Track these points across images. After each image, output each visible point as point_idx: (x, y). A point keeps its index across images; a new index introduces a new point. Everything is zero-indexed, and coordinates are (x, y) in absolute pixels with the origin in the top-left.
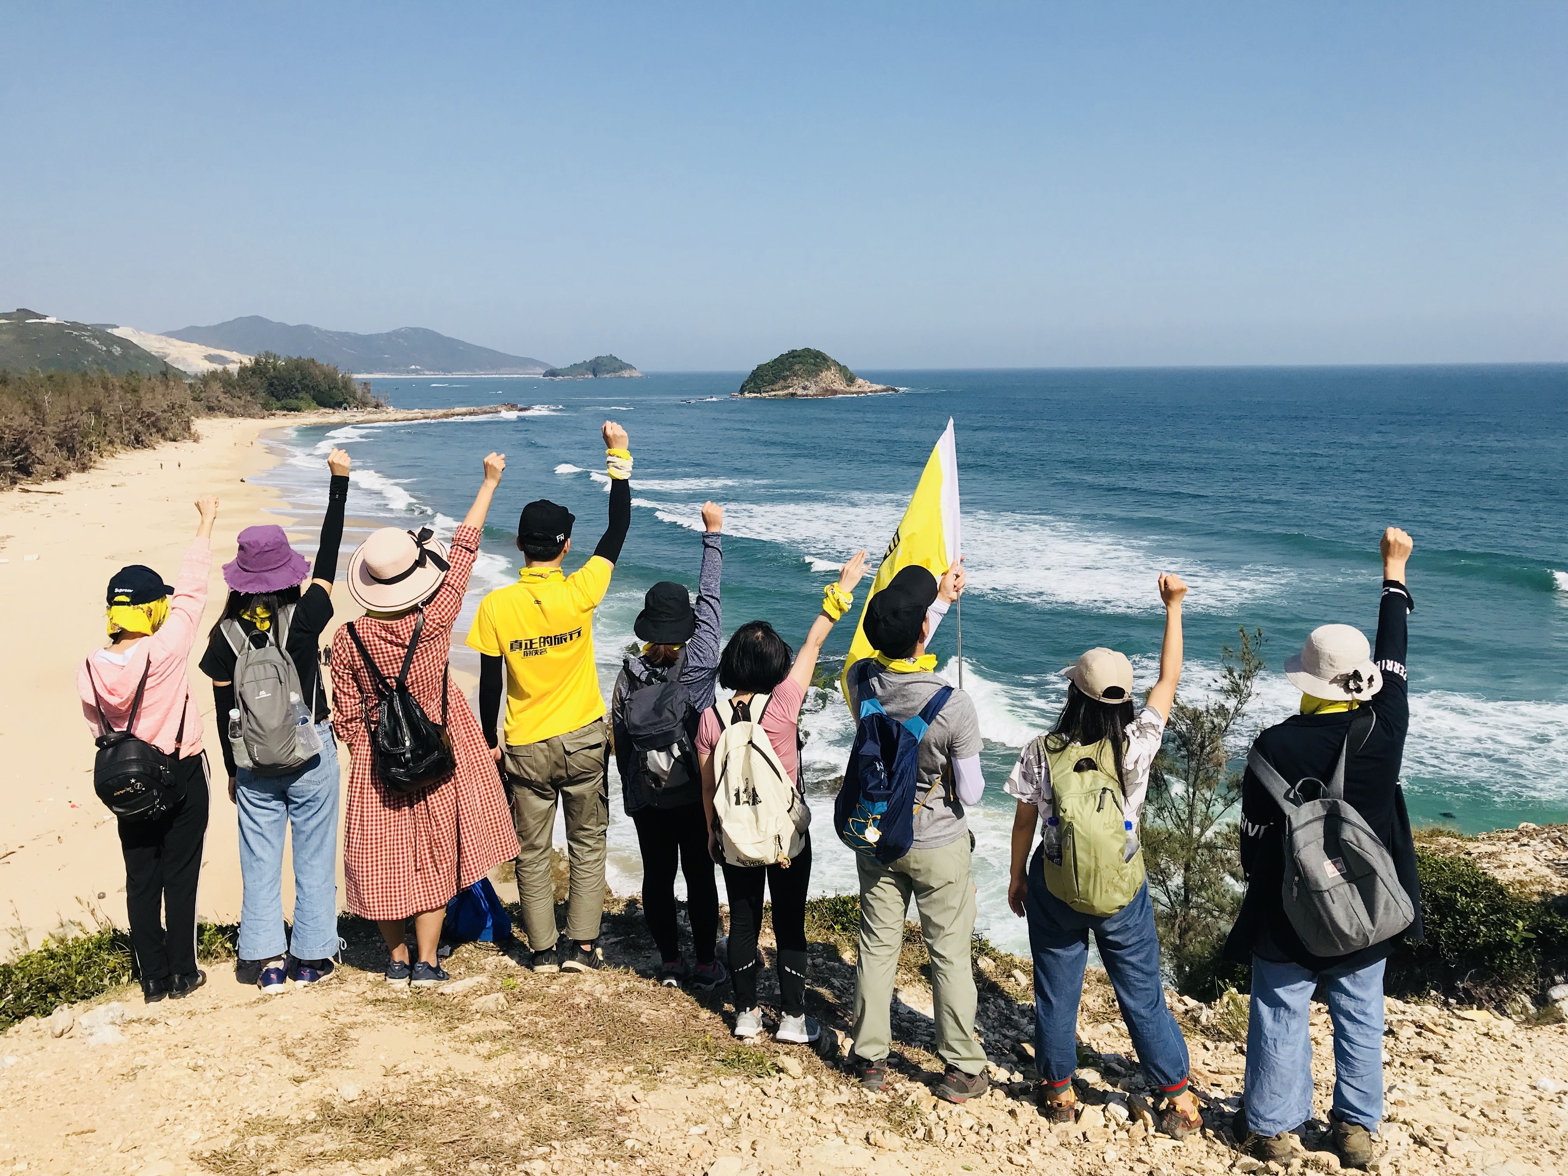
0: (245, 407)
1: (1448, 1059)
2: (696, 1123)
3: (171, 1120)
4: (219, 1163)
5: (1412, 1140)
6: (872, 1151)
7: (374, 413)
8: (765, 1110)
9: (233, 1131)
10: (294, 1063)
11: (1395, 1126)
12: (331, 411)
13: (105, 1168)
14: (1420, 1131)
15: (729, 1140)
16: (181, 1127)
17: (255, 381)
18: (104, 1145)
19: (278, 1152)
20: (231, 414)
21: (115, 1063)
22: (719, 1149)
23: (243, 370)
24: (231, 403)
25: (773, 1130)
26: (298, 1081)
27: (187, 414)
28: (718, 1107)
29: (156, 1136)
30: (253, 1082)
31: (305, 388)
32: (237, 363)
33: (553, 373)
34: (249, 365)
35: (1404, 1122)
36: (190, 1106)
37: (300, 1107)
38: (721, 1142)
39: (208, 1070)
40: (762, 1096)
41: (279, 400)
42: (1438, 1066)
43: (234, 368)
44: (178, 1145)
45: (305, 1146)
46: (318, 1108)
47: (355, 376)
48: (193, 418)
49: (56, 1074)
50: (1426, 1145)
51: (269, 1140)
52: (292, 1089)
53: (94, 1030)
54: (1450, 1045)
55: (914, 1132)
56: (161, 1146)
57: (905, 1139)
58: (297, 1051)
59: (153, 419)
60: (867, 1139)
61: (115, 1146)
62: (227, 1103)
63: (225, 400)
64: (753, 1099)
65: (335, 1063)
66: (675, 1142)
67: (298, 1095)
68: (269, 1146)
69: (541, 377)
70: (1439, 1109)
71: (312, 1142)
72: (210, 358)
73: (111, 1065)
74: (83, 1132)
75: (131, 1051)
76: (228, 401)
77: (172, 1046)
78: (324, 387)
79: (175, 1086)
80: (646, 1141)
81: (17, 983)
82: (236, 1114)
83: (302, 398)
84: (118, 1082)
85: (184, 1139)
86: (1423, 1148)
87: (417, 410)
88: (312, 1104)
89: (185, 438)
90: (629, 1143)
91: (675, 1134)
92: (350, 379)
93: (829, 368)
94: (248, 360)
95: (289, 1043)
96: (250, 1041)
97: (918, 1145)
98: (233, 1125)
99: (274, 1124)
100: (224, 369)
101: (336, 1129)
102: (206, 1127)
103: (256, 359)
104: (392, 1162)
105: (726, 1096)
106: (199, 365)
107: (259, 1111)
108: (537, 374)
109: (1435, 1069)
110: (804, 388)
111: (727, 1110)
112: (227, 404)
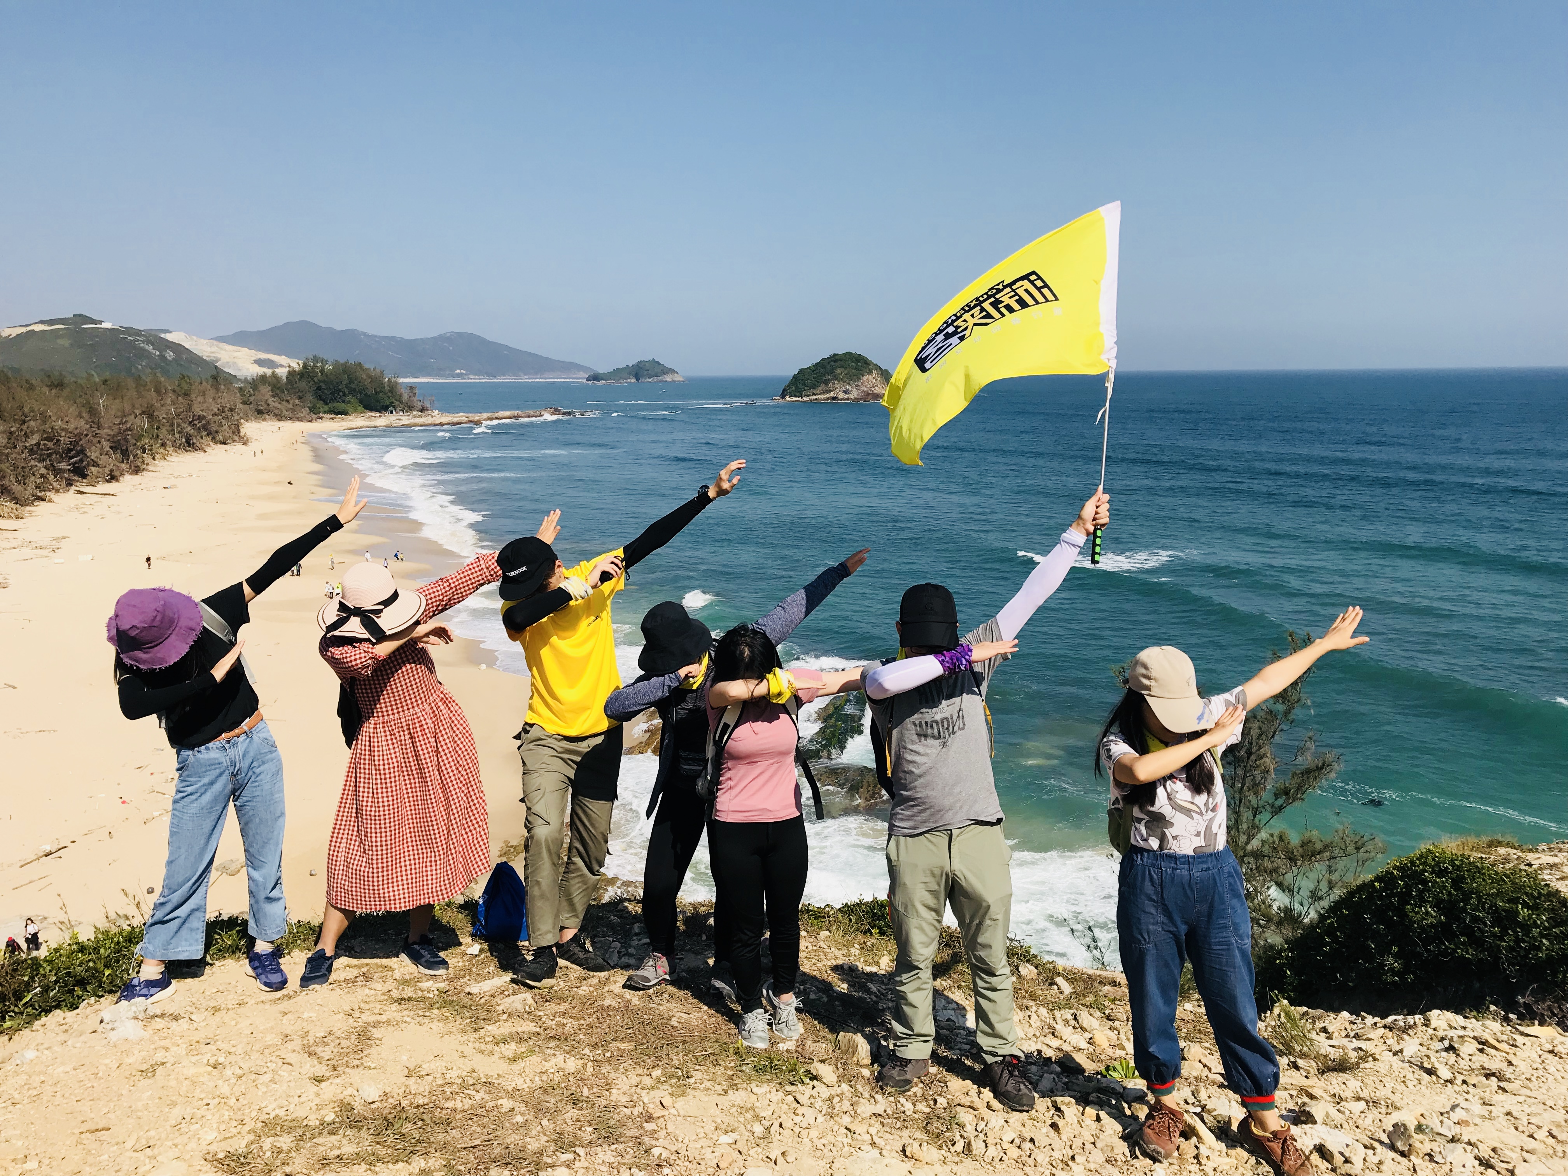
0: (293, 410)
1: (1512, 1077)
2: (726, 1132)
3: (188, 1119)
4: (233, 1164)
5: (1478, 1162)
6: (909, 1165)
7: (419, 416)
8: (797, 1119)
9: (249, 1132)
10: (316, 1062)
11: (1459, 1147)
12: (378, 414)
13: (117, 1168)
14: (1486, 1152)
15: (759, 1150)
16: (198, 1126)
17: (303, 385)
18: (117, 1143)
19: (293, 1154)
20: (280, 417)
21: (135, 1059)
22: (749, 1159)
23: (291, 374)
24: (279, 406)
25: (806, 1140)
26: (318, 1080)
28: (749, 1116)
29: (171, 1136)
30: (272, 1081)
31: (353, 392)
32: (285, 367)
33: (596, 377)
34: (297, 369)
35: (1469, 1143)
36: (208, 1105)
37: (319, 1107)
38: (752, 1152)
39: (228, 1067)
40: (795, 1105)
41: (327, 404)
42: (1502, 1084)
43: (282, 372)
44: (193, 1145)
45: (321, 1148)
46: (337, 1109)
47: (401, 380)
48: (242, 421)
49: (75, 1069)
50: (1493, 1167)
51: (286, 1141)
52: (312, 1089)
53: (116, 1025)
54: (1514, 1062)
55: (953, 1145)
56: (176, 1146)
57: (943, 1152)
58: (319, 1050)
59: (204, 422)
60: (904, 1151)
61: (129, 1144)
62: (245, 1102)
63: (274, 403)
64: (785, 1107)
65: (357, 1062)
66: (703, 1151)
67: (318, 1095)
68: (285, 1148)
69: (584, 381)
70: (1505, 1130)
71: (328, 1144)
72: (259, 362)
73: (130, 1061)
74: (97, 1130)
75: (153, 1046)
76: (276, 404)
77: (193, 1043)
78: (371, 390)
79: (194, 1083)
80: (674, 1149)
81: (44, 976)
82: (254, 1114)
83: (349, 402)
84: (136, 1078)
85: (199, 1139)
86: (1490, 1170)
87: (461, 414)
88: (332, 1105)
89: (234, 441)
90: (656, 1151)
91: (703, 1142)
92: (396, 383)
93: (870, 373)
94: (296, 364)
95: (311, 1042)
96: (272, 1039)
97: (957, 1159)
98: (250, 1125)
99: (291, 1124)
100: (273, 373)
101: (355, 1131)
102: (223, 1127)
103: (305, 364)
104: (410, 1167)
105: (757, 1104)
106: (248, 369)
107: (277, 1111)
108: (580, 378)
109: (1499, 1087)
110: (846, 392)
111: (758, 1118)
112: (276, 408)
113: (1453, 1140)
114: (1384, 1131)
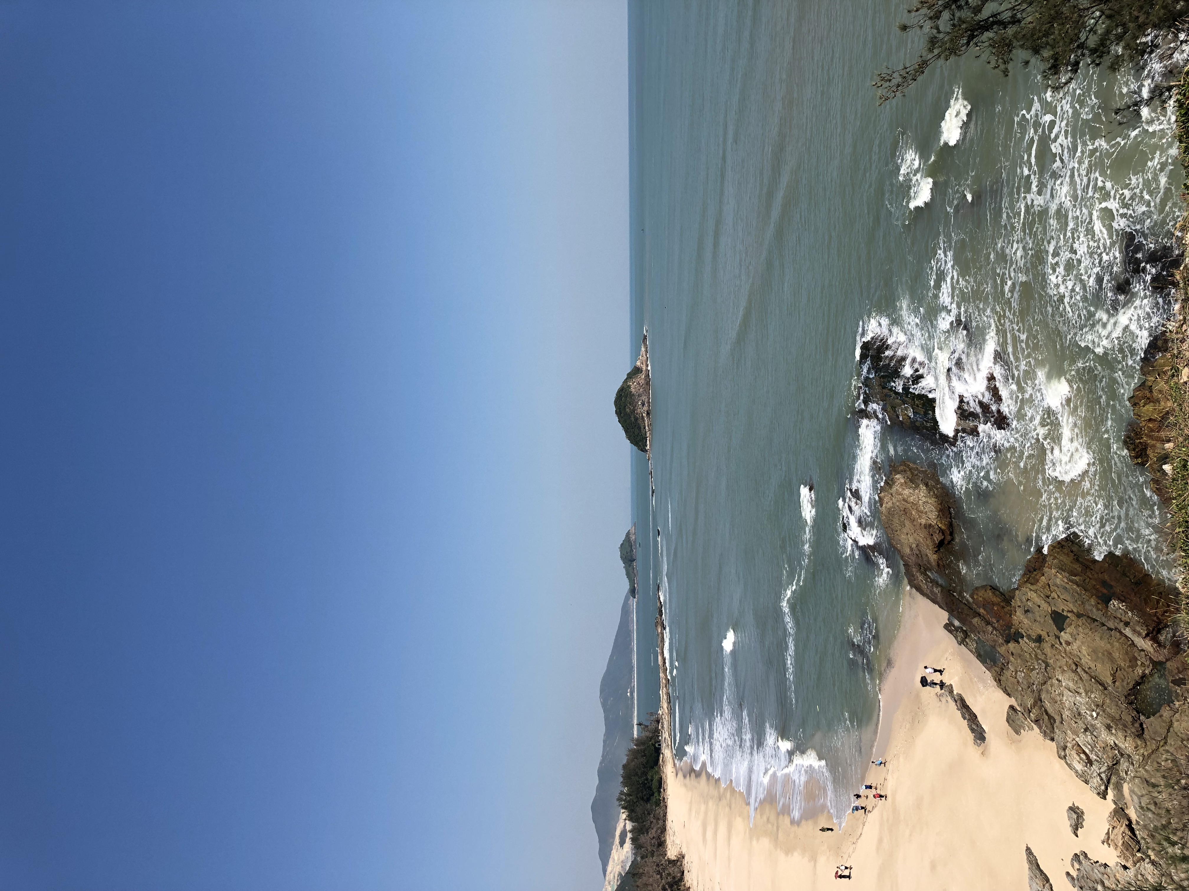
0: (658, 819)
7: (663, 724)
12: (661, 755)
17: (639, 810)
20: (664, 829)
23: (630, 818)
24: (655, 829)
27: (663, 862)
31: (645, 774)
32: (625, 824)
33: (633, 592)
34: (627, 814)
41: (653, 794)
43: (629, 826)
47: (635, 736)
48: (666, 858)
59: (667, 887)
63: (653, 833)
69: (635, 600)
72: (622, 843)
78: (643, 760)
83: (652, 777)
87: (661, 692)
92: (637, 740)
93: (629, 387)
94: (623, 815)
103: (623, 808)
108: (634, 603)
110: (643, 404)
112: (656, 832)
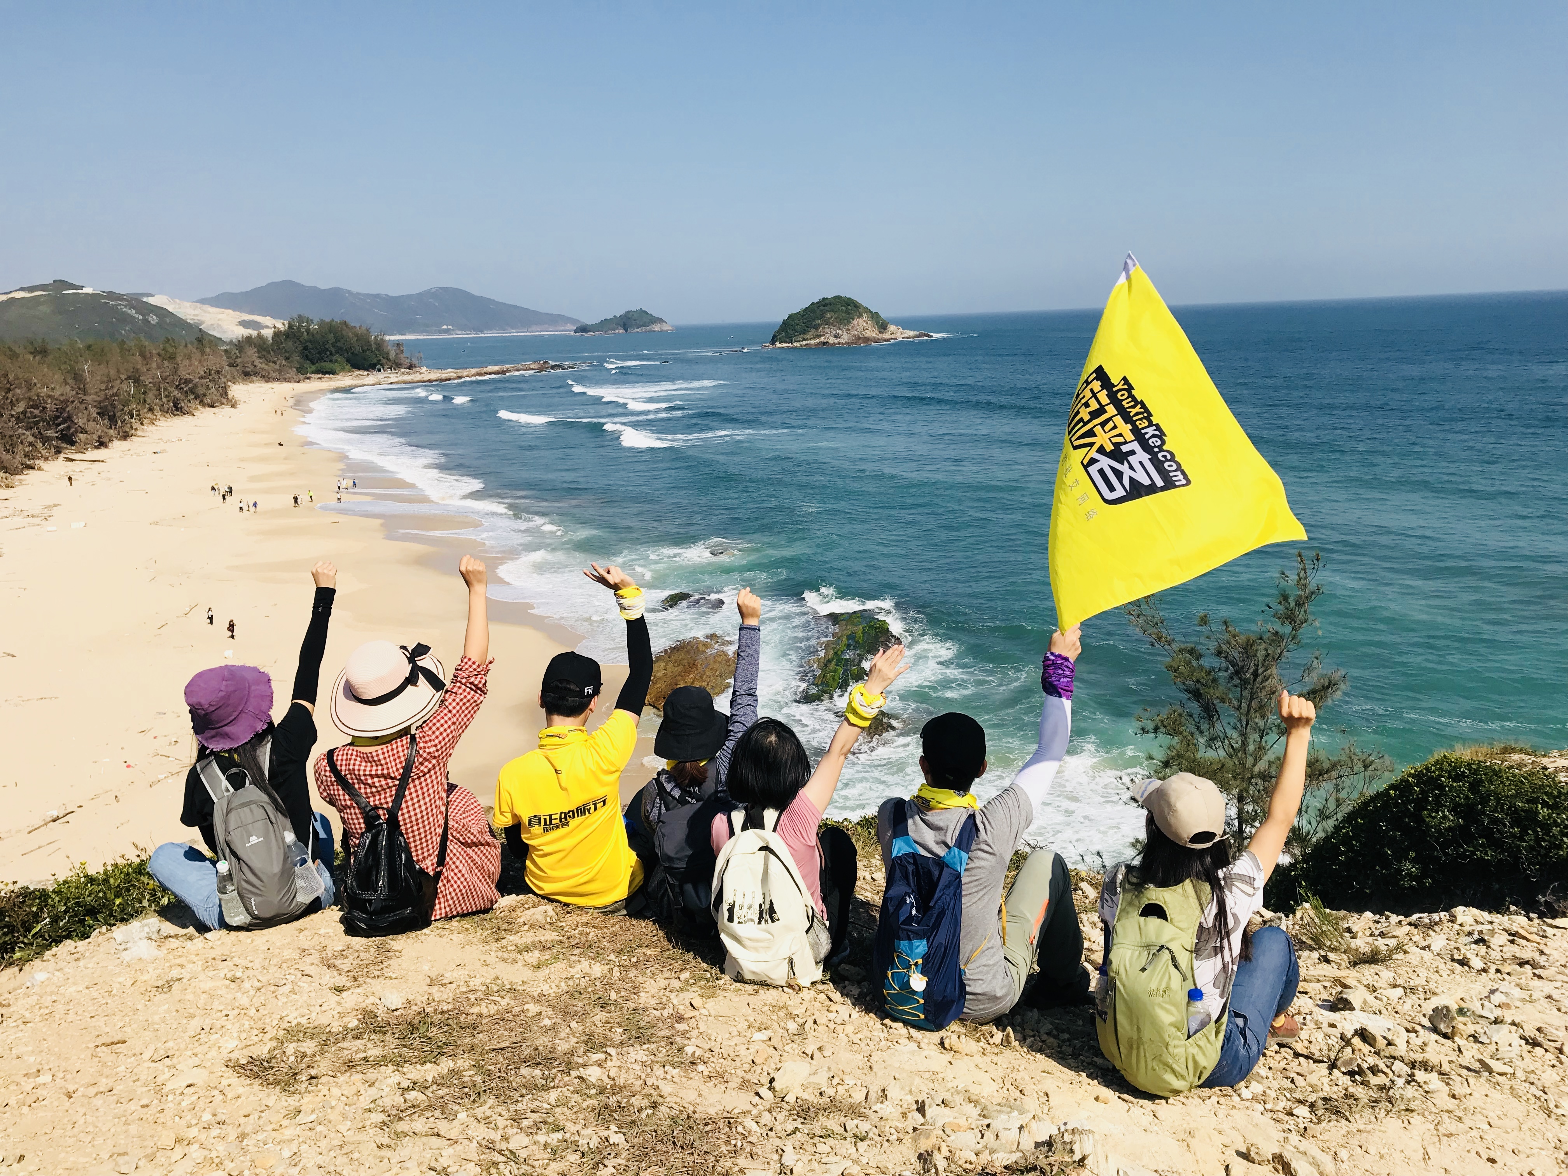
0: (280, 371)
1: (1546, 964)
2: (760, 1029)
3: (207, 1029)
4: (256, 1069)
5: (1523, 1042)
6: (948, 1056)
7: (409, 374)
8: (832, 1016)
9: (271, 1039)
10: (335, 973)
11: (1505, 1028)
12: (366, 373)
13: (135, 1078)
14: (1530, 1032)
15: (795, 1046)
16: (218, 1036)
17: (290, 344)
18: (134, 1055)
19: (318, 1058)
20: (267, 379)
21: (150, 977)
22: (785, 1054)
23: (277, 334)
24: (266, 367)
25: (842, 1036)
26: (339, 990)
27: (223, 380)
28: (782, 1014)
29: (191, 1046)
30: (292, 992)
31: (339, 351)
32: (270, 328)
33: (583, 329)
34: (282, 330)
35: (1513, 1024)
36: (227, 1016)
37: (342, 1015)
38: (787, 1048)
39: (246, 981)
40: (828, 1002)
41: (313, 364)
42: (1536, 972)
43: (268, 333)
44: (213, 1053)
45: (346, 1052)
46: (360, 1017)
47: (388, 338)
48: (229, 383)
49: (87, 988)
50: (1541, 1046)
51: (309, 1046)
52: (334, 998)
53: (129, 945)
54: (1546, 951)
55: (992, 1037)
56: (195, 1055)
57: (981, 1044)
58: (338, 962)
59: (190, 385)
60: (942, 1044)
61: (147, 1055)
62: (266, 1012)
63: (260, 364)
64: (817, 1004)
65: (377, 973)
66: (737, 1048)
67: (339, 1004)
68: (309, 1052)
69: (572, 333)
70: (1548, 1011)
71: (353, 1048)
72: (244, 324)
73: (146, 977)
74: (113, 1043)
75: (167, 964)
76: (263, 366)
77: (209, 960)
78: (358, 349)
79: (212, 996)
80: (707, 1047)
81: (53, 906)
82: (275, 1023)
83: (336, 361)
84: (152, 994)
85: (219, 1048)
86: (1537, 1048)
87: (451, 370)
88: (355, 1013)
89: (222, 404)
90: (689, 1050)
91: (737, 1040)
92: (383, 341)
93: (861, 316)
94: (281, 325)
95: (330, 955)
96: (290, 953)
97: (996, 1050)
98: (271, 1033)
99: (314, 1031)
100: (259, 334)
101: (379, 1036)
102: (243, 1036)
103: (290, 324)
104: (439, 1068)
105: (789, 1003)
106: (233, 331)
107: (299, 1020)
108: (569, 330)
109: (1534, 974)
110: (836, 337)
111: (791, 1016)
112: (263, 369)
113: (1496, 1022)
114: (1424, 1015)
